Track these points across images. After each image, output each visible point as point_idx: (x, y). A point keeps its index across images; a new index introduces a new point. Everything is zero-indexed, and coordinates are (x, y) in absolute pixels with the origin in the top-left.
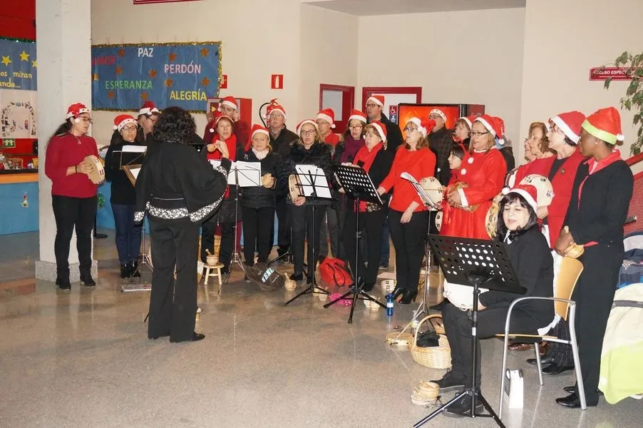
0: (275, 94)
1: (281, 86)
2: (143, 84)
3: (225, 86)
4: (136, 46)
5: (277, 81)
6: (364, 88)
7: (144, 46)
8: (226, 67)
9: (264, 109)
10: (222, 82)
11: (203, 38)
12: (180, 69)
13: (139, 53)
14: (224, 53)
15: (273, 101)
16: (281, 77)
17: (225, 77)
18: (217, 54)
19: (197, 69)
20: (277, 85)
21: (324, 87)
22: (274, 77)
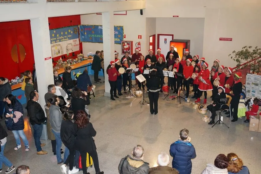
0: (139, 40)
1: (141, 38)
2: (100, 36)
3: (125, 37)
4: (98, 26)
5: (140, 37)
6: (158, 34)
7: (100, 26)
8: (125, 32)
9: (137, 44)
10: (124, 36)
11: (119, 25)
13: (99, 28)
14: (124, 29)
15: (139, 42)
16: (141, 36)
17: (125, 35)
18: (122, 29)
19: (117, 32)
20: (140, 38)
22: (139, 36)
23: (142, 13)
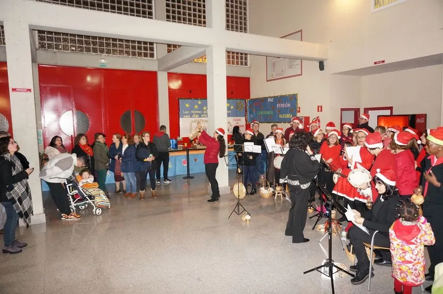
0: (319, 114)
1: (321, 111)
2: (269, 112)
3: (299, 112)
4: (267, 98)
5: (320, 109)
6: (365, 109)
7: (270, 97)
8: (300, 103)
10: (298, 110)
11: (291, 93)
12: (283, 105)
13: (268, 100)
14: (299, 98)
15: (318, 117)
16: (321, 107)
17: (299, 108)
18: (296, 99)
19: (289, 105)
20: (320, 110)
21: (342, 110)
22: (318, 107)
23: (322, 66)
